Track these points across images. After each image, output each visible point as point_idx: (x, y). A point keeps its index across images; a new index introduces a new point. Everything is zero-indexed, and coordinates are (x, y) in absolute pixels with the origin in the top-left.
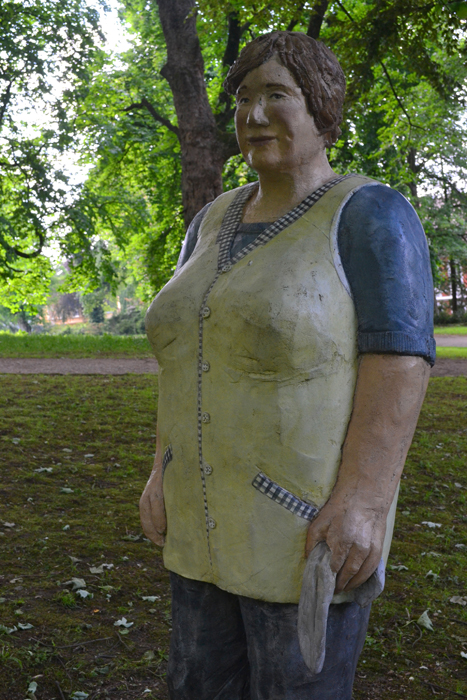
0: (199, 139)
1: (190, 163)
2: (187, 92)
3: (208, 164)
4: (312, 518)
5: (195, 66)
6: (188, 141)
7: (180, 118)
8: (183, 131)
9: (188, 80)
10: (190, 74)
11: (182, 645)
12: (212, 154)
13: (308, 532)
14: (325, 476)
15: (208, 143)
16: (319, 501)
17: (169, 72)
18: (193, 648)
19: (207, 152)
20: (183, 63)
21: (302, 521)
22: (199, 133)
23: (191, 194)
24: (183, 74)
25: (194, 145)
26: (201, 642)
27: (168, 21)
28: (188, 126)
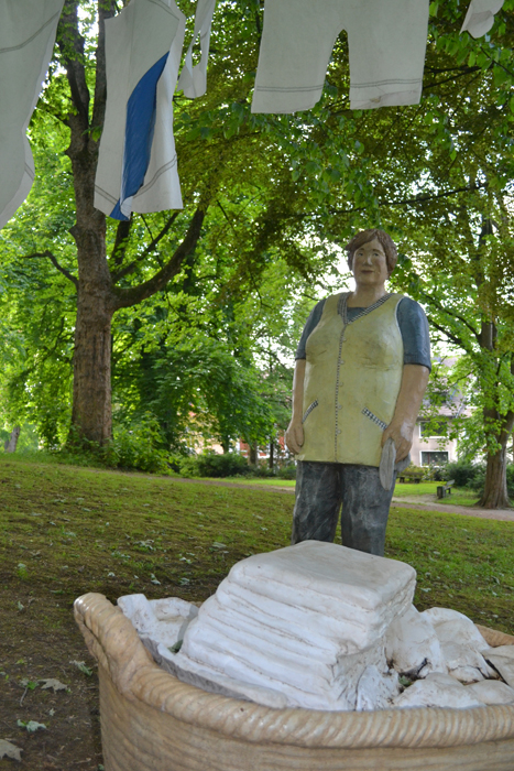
0: (96, 290)
1: (86, 309)
2: (90, 250)
3: (101, 312)
4: (385, 429)
5: (99, 231)
6: (86, 290)
7: (82, 271)
8: (83, 281)
9: (93, 240)
10: (95, 237)
11: (308, 499)
12: (105, 304)
13: (384, 435)
14: (390, 412)
15: (103, 294)
16: (388, 423)
17: (77, 232)
18: (314, 499)
19: (101, 301)
20: (90, 227)
21: (382, 430)
22: (96, 285)
23: (83, 334)
24: (89, 235)
25: (91, 294)
26: (318, 496)
27: (81, 191)
28: (88, 278)
